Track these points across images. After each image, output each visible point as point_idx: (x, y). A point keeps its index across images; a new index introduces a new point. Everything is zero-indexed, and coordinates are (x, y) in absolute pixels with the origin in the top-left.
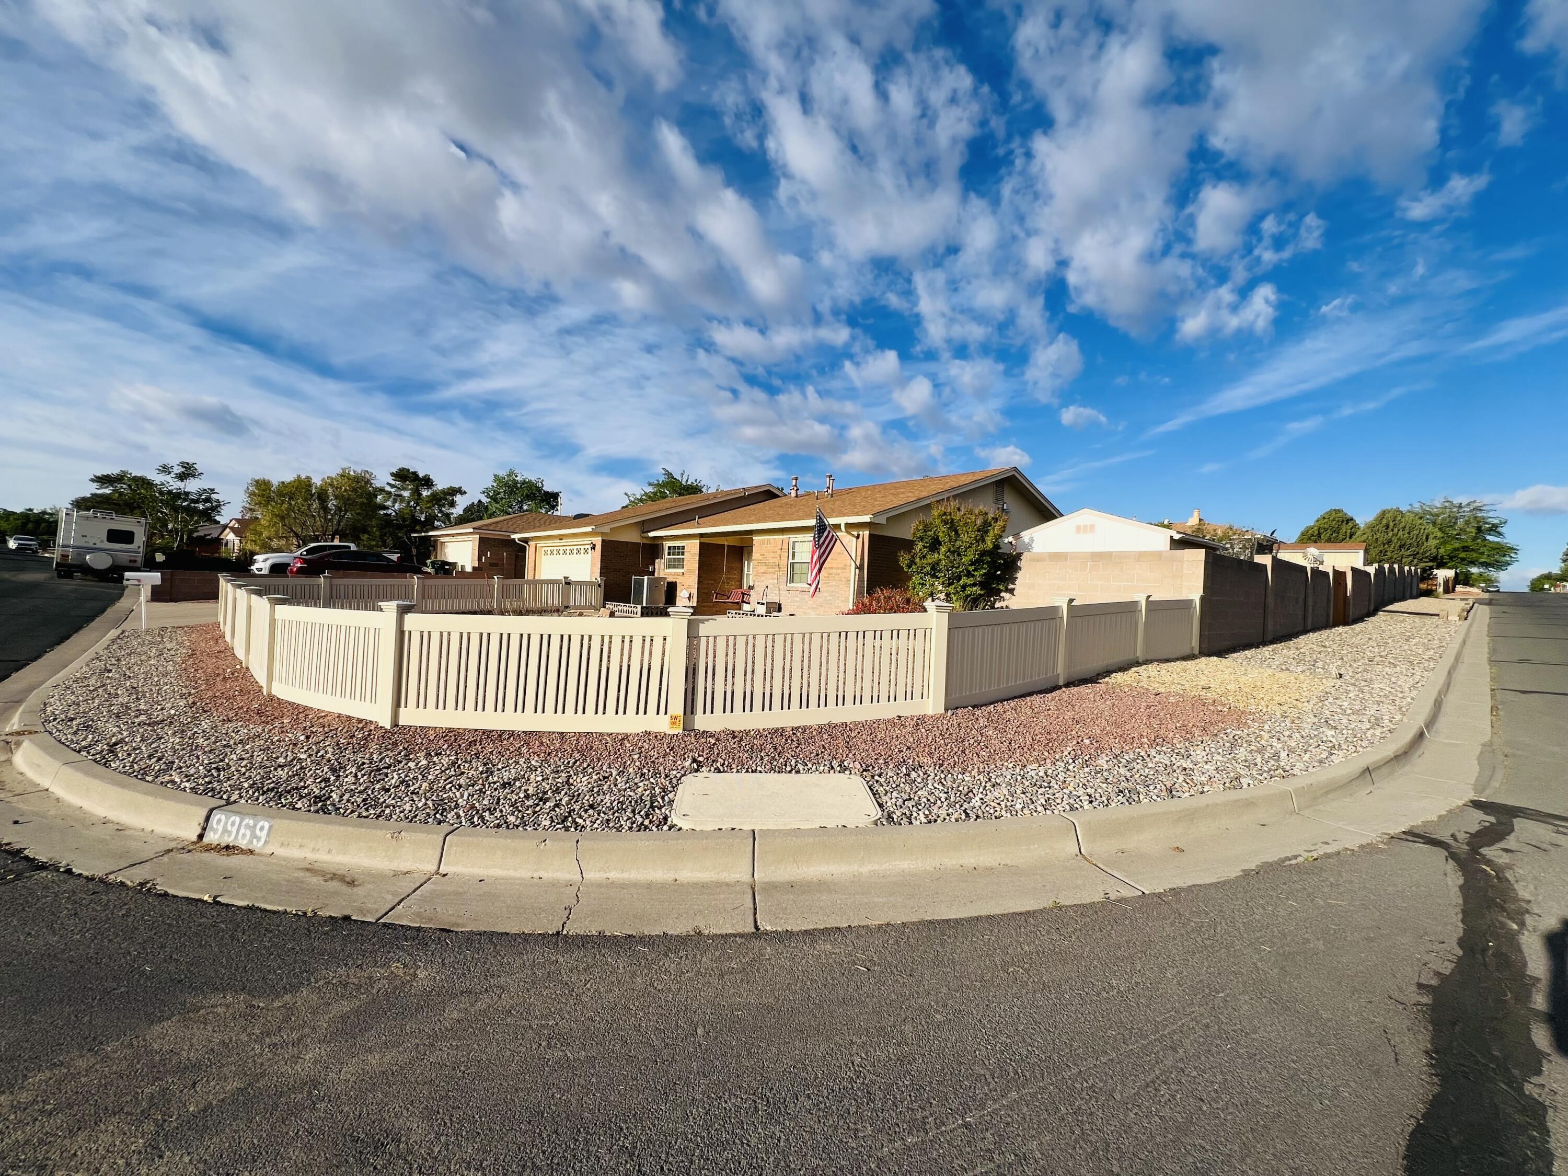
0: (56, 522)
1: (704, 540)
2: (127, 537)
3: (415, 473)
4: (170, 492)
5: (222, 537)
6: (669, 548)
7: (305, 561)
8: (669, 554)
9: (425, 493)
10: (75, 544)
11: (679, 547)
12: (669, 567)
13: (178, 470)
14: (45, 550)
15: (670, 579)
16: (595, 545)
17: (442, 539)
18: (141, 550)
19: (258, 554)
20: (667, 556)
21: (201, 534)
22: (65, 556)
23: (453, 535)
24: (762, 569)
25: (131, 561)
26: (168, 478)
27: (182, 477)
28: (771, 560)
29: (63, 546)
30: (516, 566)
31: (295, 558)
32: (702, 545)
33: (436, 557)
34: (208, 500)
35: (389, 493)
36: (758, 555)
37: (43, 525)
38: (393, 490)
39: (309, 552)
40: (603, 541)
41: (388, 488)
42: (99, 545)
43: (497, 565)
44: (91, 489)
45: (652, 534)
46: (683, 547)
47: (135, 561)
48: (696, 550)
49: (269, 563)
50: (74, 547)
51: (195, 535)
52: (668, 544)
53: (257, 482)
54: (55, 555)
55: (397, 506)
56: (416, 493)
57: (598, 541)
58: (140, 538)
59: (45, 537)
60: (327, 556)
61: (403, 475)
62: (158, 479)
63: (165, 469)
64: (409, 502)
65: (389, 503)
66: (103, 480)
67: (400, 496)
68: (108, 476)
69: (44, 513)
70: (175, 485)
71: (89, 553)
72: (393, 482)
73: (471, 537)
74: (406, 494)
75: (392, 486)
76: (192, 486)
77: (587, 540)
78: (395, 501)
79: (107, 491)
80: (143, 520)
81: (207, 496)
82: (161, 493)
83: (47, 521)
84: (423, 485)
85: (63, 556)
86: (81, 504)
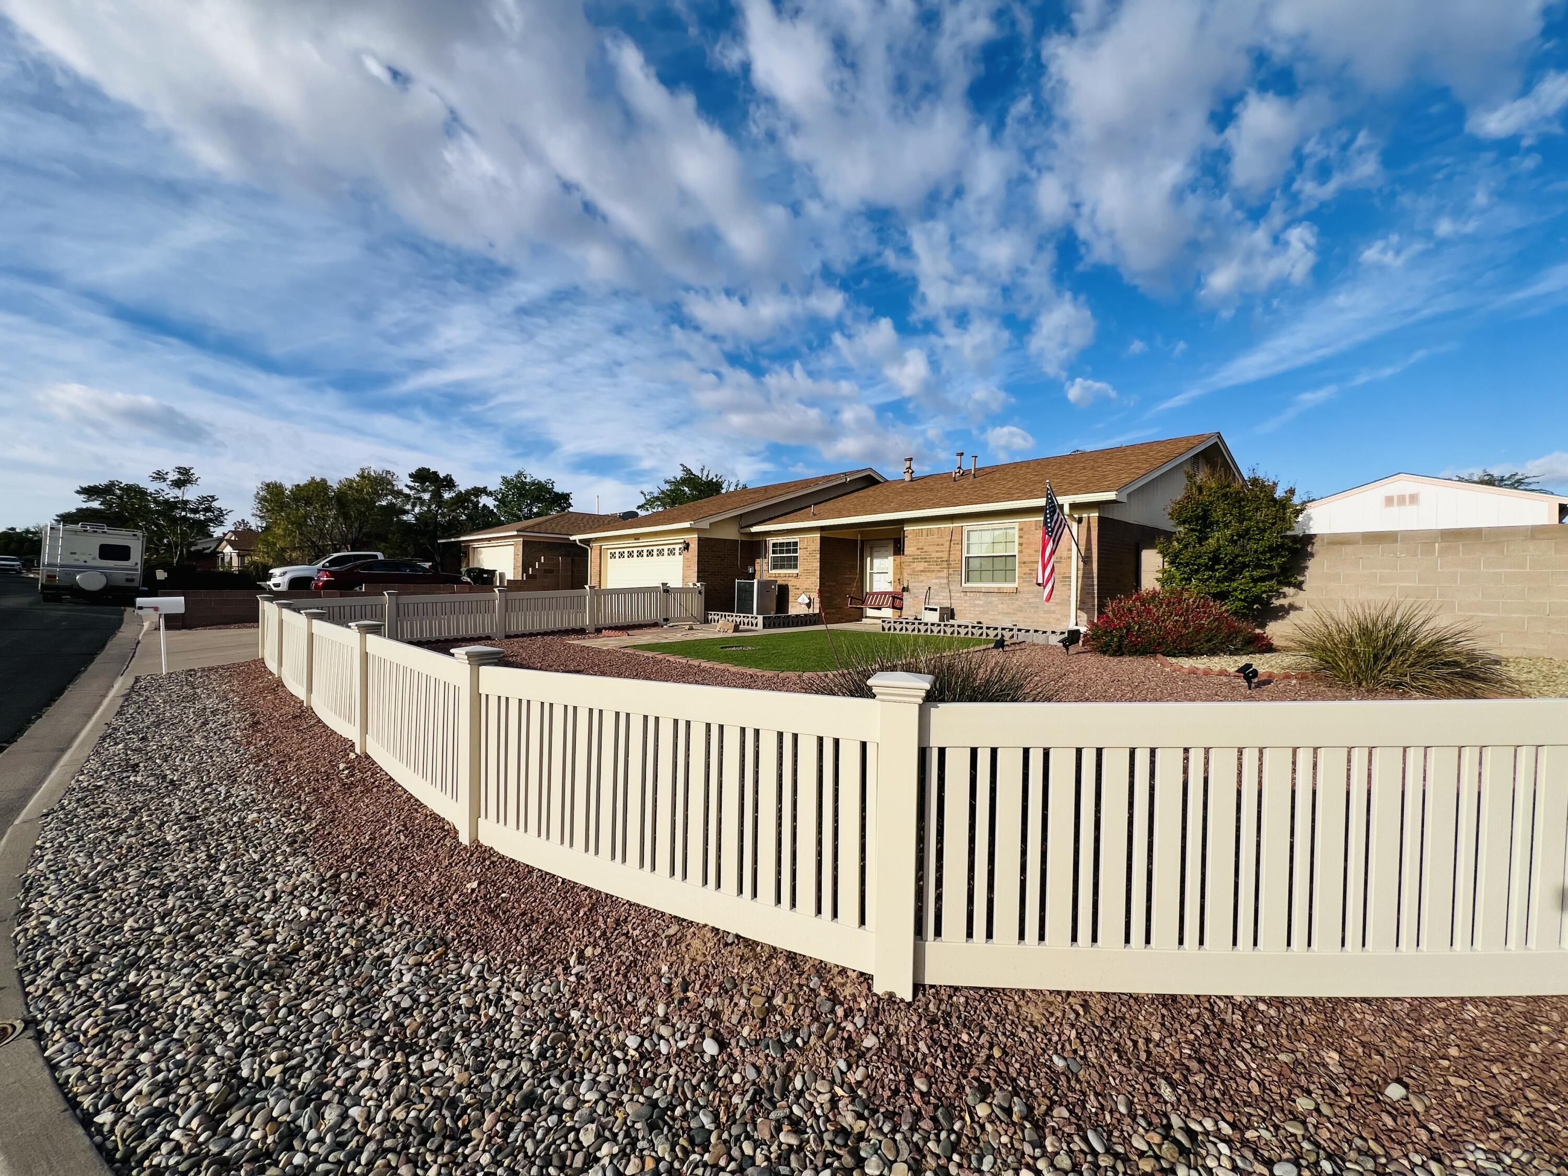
0: (40, 541)
1: (826, 534)
2: (122, 553)
3: (435, 473)
4: (166, 502)
5: (219, 550)
6: (774, 545)
7: (332, 574)
8: (774, 552)
9: (447, 495)
10: (64, 563)
11: (788, 544)
12: (775, 567)
13: (172, 476)
14: (29, 571)
15: (780, 581)
16: (688, 545)
17: (476, 545)
18: (139, 566)
19: (271, 568)
20: (771, 555)
21: (200, 547)
22: (51, 577)
23: (489, 540)
24: (921, 566)
25: (127, 580)
26: (163, 486)
27: (178, 484)
28: (934, 555)
29: (49, 565)
30: (573, 572)
31: (319, 570)
32: (823, 540)
33: (468, 564)
34: (208, 509)
35: (408, 496)
36: (914, 549)
37: (27, 544)
38: (412, 493)
39: (333, 563)
40: (699, 539)
41: (406, 491)
42: (91, 563)
43: (551, 571)
44: (79, 503)
45: (755, 529)
46: (796, 544)
47: (132, 580)
48: (817, 545)
49: (287, 578)
50: (62, 566)
51: (193, 549)
52: (772, 540)
53: (268, 485)
54: (40, 576)
55: (417, 510)
56: (437, 496)
57: (693, 538)
58: (137, 556)
59: (29, 557)
60: (356, 567)
61: (423, 476)
62: (151, 487)
63: (160, 476)
64: (429, 506)
65: (408, 507)
66: (90, 492)
67: (420, 498)
68: (95, 487)
69: (28, 531)
70: (172, 494)
71: (79, 572)
72: (412, 484)
73: (511, 541)
74: (426, 496)
75: (411, 488)
76: (191, 494)
77: (680, 538)
78: (414, 505)
79: (96, 505)
80: (139, 533)
81: (207, 504)
82: (156, 501)
83: (31, 540)
84: (445, 486)
85: (48, 576)
86: (66, 518)
